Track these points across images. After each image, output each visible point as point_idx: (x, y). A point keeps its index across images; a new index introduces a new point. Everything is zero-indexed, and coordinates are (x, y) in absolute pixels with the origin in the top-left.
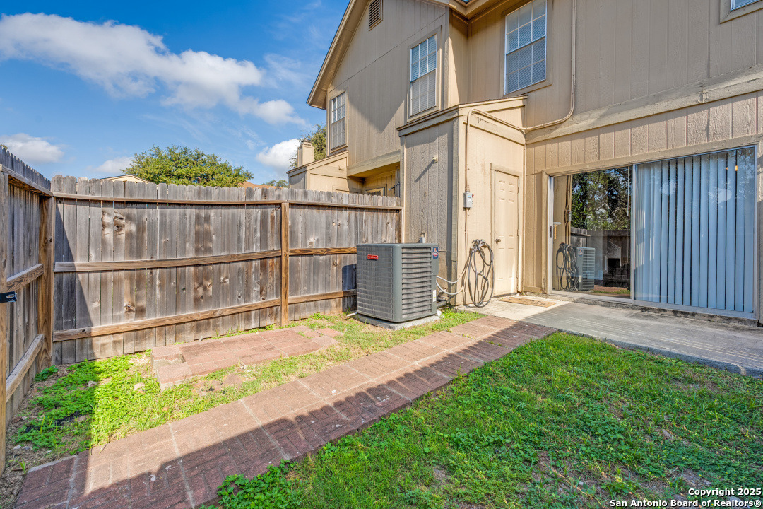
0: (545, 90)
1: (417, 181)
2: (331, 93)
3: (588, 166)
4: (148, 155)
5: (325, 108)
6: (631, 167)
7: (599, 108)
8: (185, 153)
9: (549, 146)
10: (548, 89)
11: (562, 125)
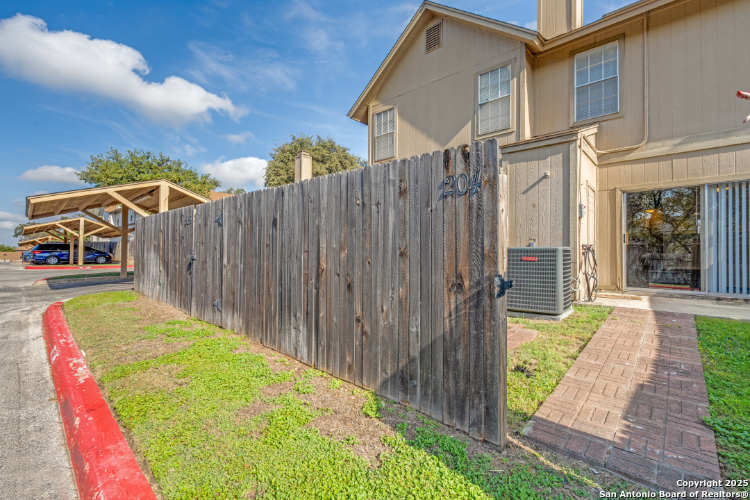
0: (617, 120)
1: (524, 193)
2: (375, 107)
3: (662, 185)
4: (105, 158)
5: (365, 121)
6: (704, 186)
7: (672, 137)
8: (148, 157)
9: (622, 167)
10: (620, 120)
11: (637, 150)
